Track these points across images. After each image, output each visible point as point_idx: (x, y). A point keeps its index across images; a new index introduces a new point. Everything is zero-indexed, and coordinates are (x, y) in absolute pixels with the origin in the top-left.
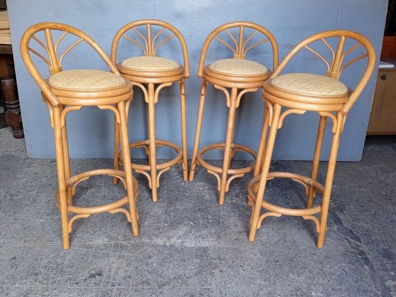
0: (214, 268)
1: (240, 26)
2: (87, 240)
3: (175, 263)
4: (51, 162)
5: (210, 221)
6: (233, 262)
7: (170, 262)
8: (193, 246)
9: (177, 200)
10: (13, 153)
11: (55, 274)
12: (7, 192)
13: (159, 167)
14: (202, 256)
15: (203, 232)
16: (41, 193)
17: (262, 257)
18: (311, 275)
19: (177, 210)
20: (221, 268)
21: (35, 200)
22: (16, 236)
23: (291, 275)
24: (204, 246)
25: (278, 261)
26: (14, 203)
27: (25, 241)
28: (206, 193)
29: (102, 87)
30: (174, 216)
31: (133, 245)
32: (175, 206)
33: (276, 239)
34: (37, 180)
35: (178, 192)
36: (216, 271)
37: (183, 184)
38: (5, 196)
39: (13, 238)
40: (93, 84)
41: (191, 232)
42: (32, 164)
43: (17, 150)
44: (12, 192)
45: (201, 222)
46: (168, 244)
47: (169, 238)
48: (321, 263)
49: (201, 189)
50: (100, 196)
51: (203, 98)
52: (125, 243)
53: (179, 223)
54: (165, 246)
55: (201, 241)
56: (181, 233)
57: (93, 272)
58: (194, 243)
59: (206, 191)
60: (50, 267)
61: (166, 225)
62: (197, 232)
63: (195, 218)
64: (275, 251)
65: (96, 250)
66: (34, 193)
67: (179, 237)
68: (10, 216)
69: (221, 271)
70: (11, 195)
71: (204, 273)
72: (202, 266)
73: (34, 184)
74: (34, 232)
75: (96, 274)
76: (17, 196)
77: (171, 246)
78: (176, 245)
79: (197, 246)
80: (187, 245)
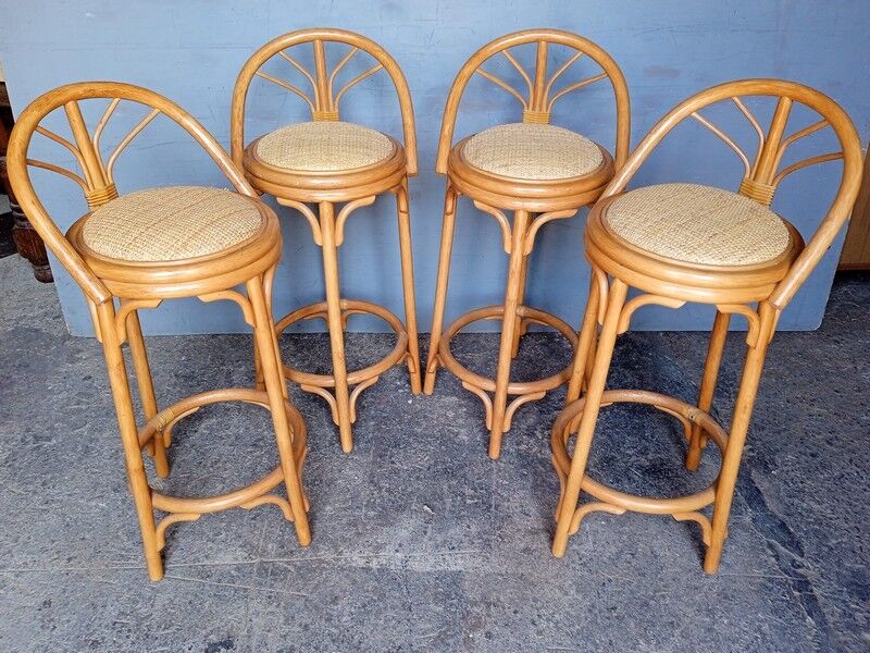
0: (474, 628)
1: (538, 41)
2: (201, 556)
3: (390, 613)
5: (469, 501)
6: (515, 612)
7: (379, 612)
8: (428, 569)
9: (397, 445)
10: (37, 324)
11: (133, 643)
12: (28, 430)
13: (352, 379)
14: (449, 596)
15: (452, 532)
16: (101, 431)
17: (580, 597)
18: (686, 643)
19: (396, 472)
20: (488, 628)
21: (87, 450)
22: (50, 546)
23: (642, 645)
24: (453, 568)
25: (614, 608)
26: (43, 458)
27: (69, 560)
28: (461, 426)
29: (205, 251)
30: (388, 490)
31: (300, 568)
32: (393, 463)
33: (614, 550)
34: (91, 395)
35: (400, 423)
36: (478, 635)
37: (410, 402)
38: (22, 440)
39: (44, 550)
40: (185, 245)
41: (425, 533)
42: (79, 351)
43: (46, 314)
44: (38, 428)
45: (448, 506)
46: (374, 565)
47: (379, 548)
48: (710, 612)
49: (451, 414)
50: (229, 436)
51: (450, 220)
52: (281, 562)
53: (400, 509)
54: (367, 570)
55: (447, 557)
56: (404, 533)
57: (214, 638)
58: (432, 561)
59: (461, 421)
60: (123, 625)
61: (372, 513)
62: (440, 531)
63: (435, 493)
64: (610, 581)
65: (219, 581)
66: (85, 430)
67: (400, 545)
68: (35, 493)
69: (489, 635)
70: (37, 439)
71: (451, 641)
72: (447, 623)
73: (84, 407)
74: (87, 536)
75: (221, 643)
76: (49, 439)
77: (383, 570)
78: (392, 567)
79: (439, 568)
80: (416, 566)
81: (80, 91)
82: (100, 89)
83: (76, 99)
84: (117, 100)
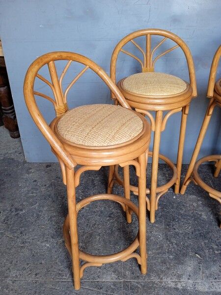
4: (47, 166)
5: (216, 252)
8: (206, 290)
9: (174, 220)
10: (13, 156)
12: (12, 205)
15: (213, 269)
16: (43, 207)
19: (177, 234)
21: (38, 216)
22: (26, 267)
24: (219, 290)
26: (20, 219)
27: (36, 275)
28: (201, 211)
30: (176, 244)
31: (144, 286)
32: (175, 229)
34: (37, 189)
35: (173, 208)
37: (174, 197)
38: (10, 210)
39: (24, 269)
41: (200, 269)
42: (30, 169)
43: (16, 152)
44: (17, 205)
45: (207, 254)
46: (179, 286)
47: (179, 277)
49: (195, 204)
51: (208, 118)
52: (134, 282)
53: (185, 255)
54: (177, 289)
55: (214, 284)
56: (189, 269)
58: (207, 286)
59: (201, 208)
61: (171, 257)
62: (207, 268)
63: (198, 247)
66: (36, 206)
67: (190, 276)
68: (18, 237)
70: (17, 210)
73: (35, 195)
74: (43, 262)
76: (21, 210)
77: (184, 290)
78: (189, 288)
79: (212, 290)
80: (200, 288)
81: (56, 56)
82: (64, 55)
83: (54, 60)
84: (71, 61)
